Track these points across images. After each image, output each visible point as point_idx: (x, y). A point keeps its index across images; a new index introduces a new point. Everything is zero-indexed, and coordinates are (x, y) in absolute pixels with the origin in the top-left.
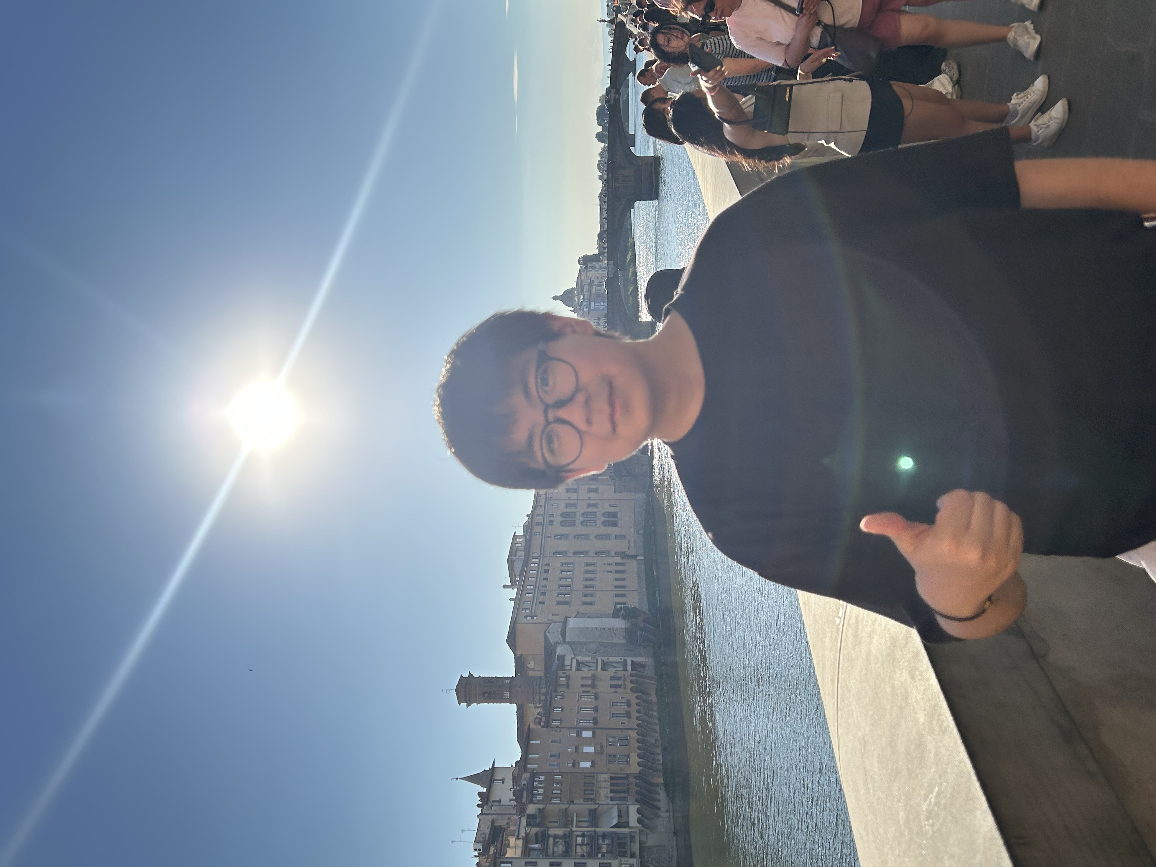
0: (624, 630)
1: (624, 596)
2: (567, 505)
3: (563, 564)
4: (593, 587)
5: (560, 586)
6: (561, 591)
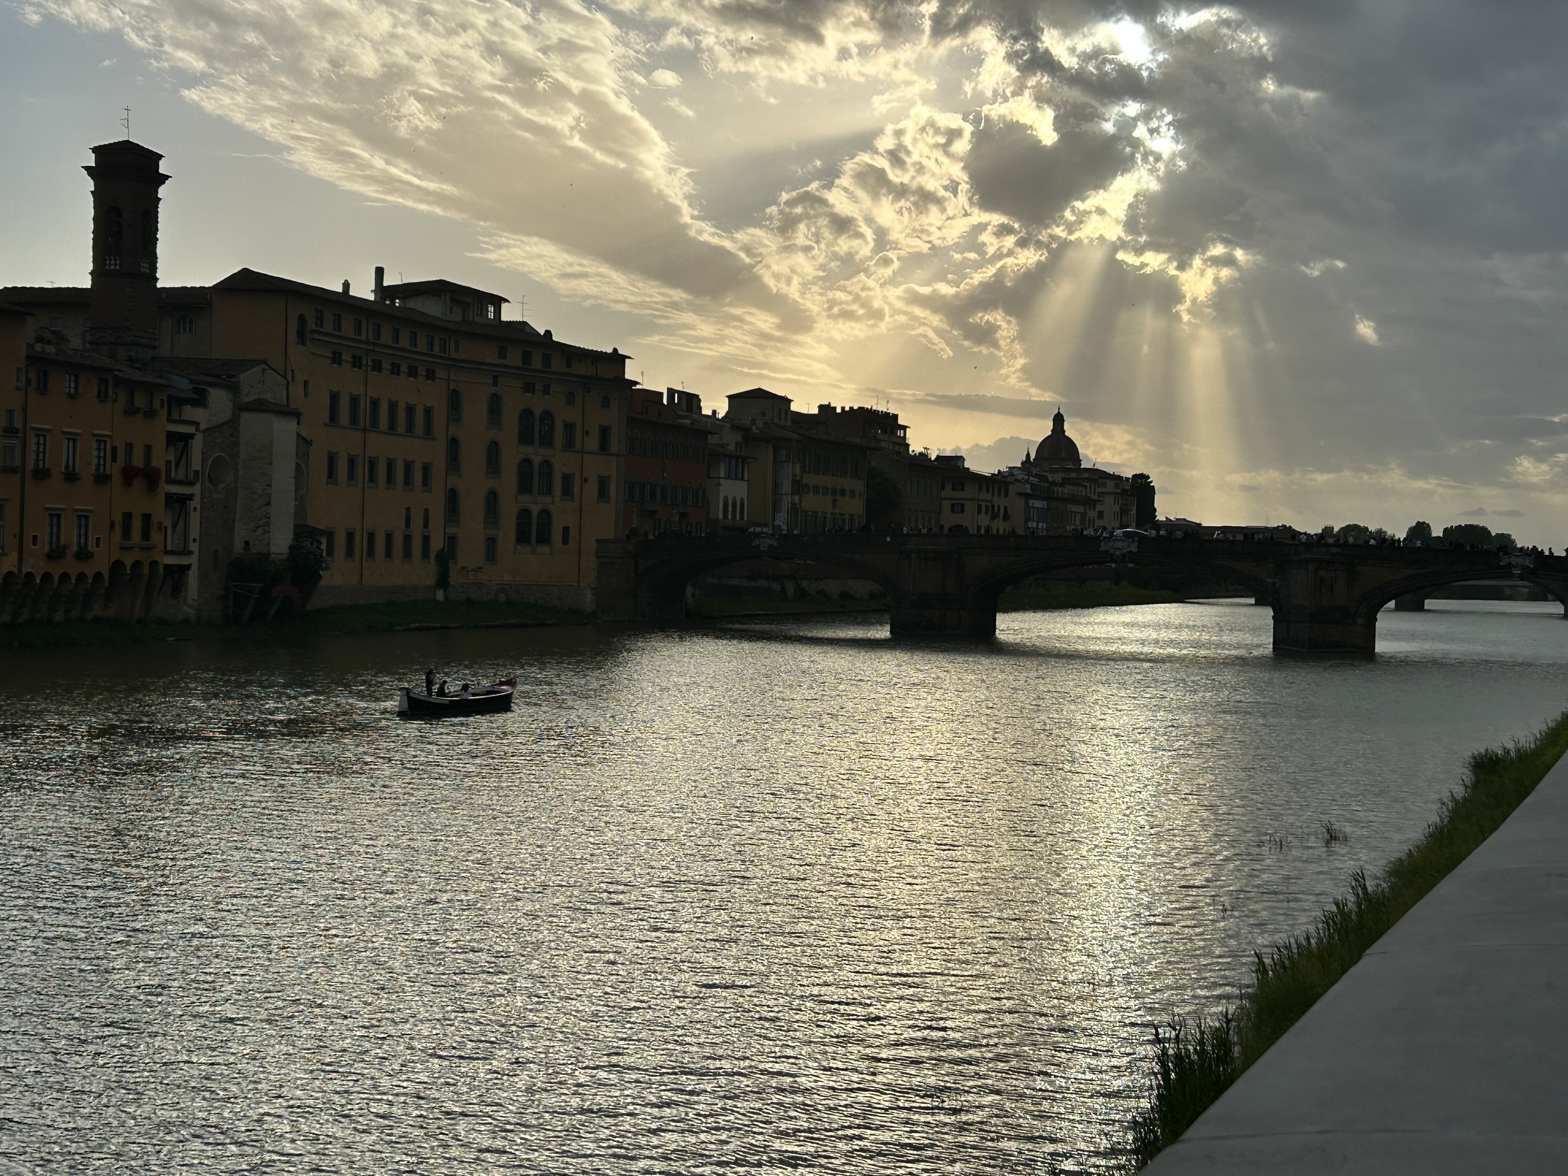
0: (265, 551)
1: (350, 553)
2: (569, 427)
3: (428, 412)
4: (371, 479)
5: (375, 403)
6: (364, 407)
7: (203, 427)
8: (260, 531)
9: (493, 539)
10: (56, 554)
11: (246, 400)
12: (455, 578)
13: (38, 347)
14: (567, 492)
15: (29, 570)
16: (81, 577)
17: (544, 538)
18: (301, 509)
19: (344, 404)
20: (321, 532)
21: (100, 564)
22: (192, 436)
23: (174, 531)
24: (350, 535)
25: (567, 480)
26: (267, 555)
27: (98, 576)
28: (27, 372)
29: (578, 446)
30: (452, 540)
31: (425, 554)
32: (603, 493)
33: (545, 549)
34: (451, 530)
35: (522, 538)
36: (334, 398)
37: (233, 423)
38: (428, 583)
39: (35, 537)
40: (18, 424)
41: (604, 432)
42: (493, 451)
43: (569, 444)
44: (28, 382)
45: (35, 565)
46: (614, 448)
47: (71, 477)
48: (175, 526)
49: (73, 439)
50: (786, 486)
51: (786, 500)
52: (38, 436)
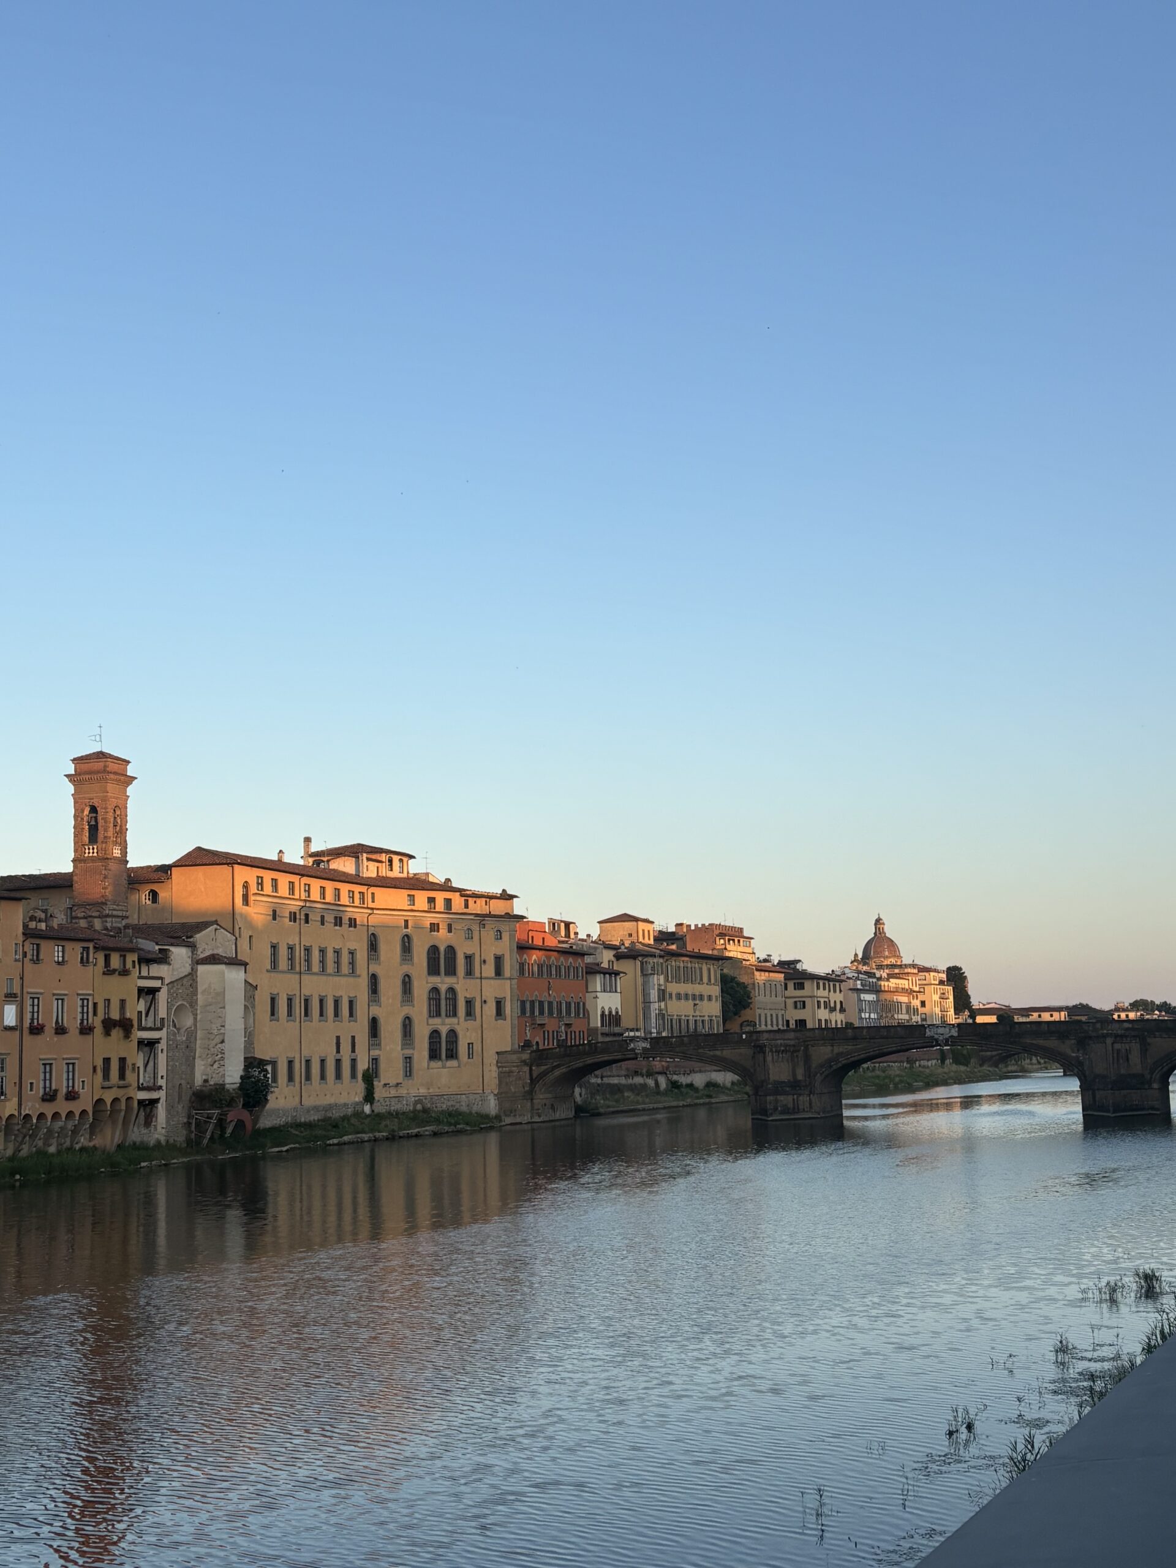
0: (221, 1082)
1: (291, 1078)
2: (469, 958)
3: (352, 953)
4: (306, 1015)
5: (308, 950)
6: (299, 953)
7: (167, 981)
8: (216, 1066)
9: (410, 1058)
10: (49, 1097)
11: (202, 956)
12: (379, 1093)
13: (32, 925)
14: (470, 1013)
15: (27, 1112)
16: (70, 1114)
17: (452, 1054)
18: (249, 1044)
19: (283, 952)
20: (267, 1062)
21: (85, 1103)
22: (158, 990)
23: (145, 1071)
24: (290, 1063)
25: (469, 1003)
26: (223, 1085)
27: (84, 1112)
28: (23, 946)
29: (477, 974)
30: (375, 1061)
31: (353, 1075)
32: (500, 1012)
33: (453, 1063)
34: (375, 1053)
35: (434, 1055)
36: (274, 947)
37: (192, 975)
38: (357, 1099)
39: (31, 1084)
40: (16, 990)
41: (499, 960)
42: (407, 983)
43: (469, 973)
44: (25, 954)
45: (33, 1107)
46: (507, 971)
47: (60, 1030)
48: (146, 1066)
49: (61, 999)
50: (654, 994)
51: (655, 1006)
52: (33, 998)
